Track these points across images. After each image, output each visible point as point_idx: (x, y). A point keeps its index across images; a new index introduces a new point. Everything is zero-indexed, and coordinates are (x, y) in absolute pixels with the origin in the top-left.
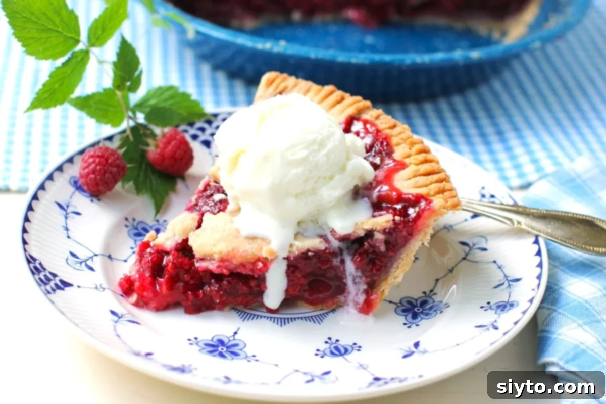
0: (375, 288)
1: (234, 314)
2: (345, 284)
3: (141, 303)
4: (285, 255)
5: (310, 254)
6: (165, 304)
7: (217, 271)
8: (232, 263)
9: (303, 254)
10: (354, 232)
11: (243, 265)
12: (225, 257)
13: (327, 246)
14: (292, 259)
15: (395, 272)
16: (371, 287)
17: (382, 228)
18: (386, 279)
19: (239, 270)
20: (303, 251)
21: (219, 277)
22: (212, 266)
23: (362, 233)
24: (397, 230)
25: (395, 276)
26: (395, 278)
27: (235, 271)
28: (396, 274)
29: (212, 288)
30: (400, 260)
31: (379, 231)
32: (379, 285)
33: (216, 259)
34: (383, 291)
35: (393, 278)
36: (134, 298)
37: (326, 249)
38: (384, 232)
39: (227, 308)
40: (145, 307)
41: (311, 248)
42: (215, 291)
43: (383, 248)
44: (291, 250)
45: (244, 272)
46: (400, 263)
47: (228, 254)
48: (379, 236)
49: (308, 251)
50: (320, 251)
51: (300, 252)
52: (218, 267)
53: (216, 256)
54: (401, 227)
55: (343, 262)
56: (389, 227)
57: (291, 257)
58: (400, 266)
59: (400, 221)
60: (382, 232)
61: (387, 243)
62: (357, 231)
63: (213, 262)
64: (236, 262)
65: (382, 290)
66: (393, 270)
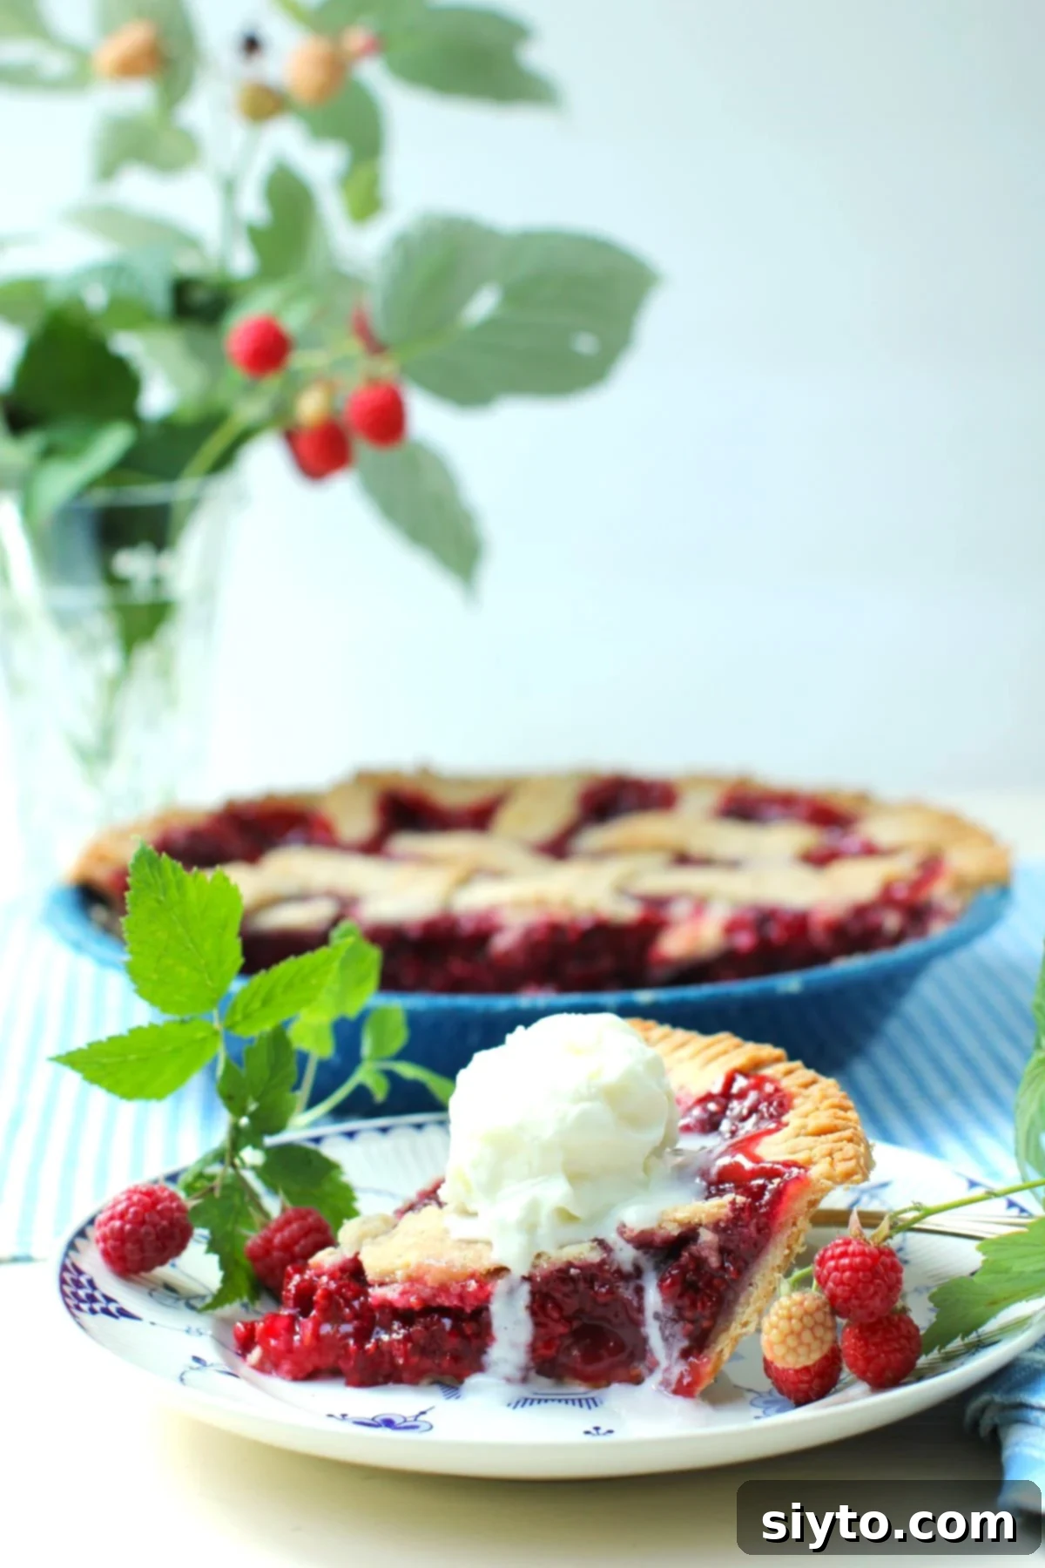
0: (708, 1347)
1: (436, 1389)
2: (645, 1340)
3: (268, 1366)
4: (525, 1272)
5: (573, 1271)
6: (309, 1367)
7: (400, 1304)
8: (425, 1284)
9: (560, 1271)
10: (660, 1227)
11: (443, 1288)
12: (414, 1275)
13: (605, 1255)
14: (539, 1279)
15: (744, 1312)
16: (698, 1344)
17: (712, 1220)
18: (727, 1329)
19: (439, 1300)
20: (559, 1265)
21: (405, 1316)
22: (391, 1293)
23: (674, 1231)
24: (740, 1223)
25: (743, 1322)
26: (745, 1325)
27: (434, 1304)
28: (745, 1318)
29: (395, 1336)
30: (751, 1288)
31: (706, 1227)
32: (715, 1342)
33: (399, 1281)
34: (722, 1351)
35: (739, 1326)
36: (256, 1354)
37: (603, 1262)
38: (716, 1227)
39: (425, 1381)
40: (274, 1374)
41: (575, 1258)
42: (399, 1341)
43: (714, 1261)
44: (537, 1262)
45: (447, 1304)
46: (750, 1295)
47: (419, 1266)
48: (706, 1236)
49: (570, 1265)
50: (591, 1266)
51: (552, 1269)
52: (403, 1293)
53: (400, 1275)
54: (745, 1215)
55: (640, 1291)
56: (724, 1218)
57: (536, 1277)
58: (752, 1300)
59: (744, 1204)
60: (711, 1226)
61: (723, 1251)
62: (664, 1225)
63: (396, 1285)
64: (431, 1280)
65: (718, 1349)
66: (739, 1309)
